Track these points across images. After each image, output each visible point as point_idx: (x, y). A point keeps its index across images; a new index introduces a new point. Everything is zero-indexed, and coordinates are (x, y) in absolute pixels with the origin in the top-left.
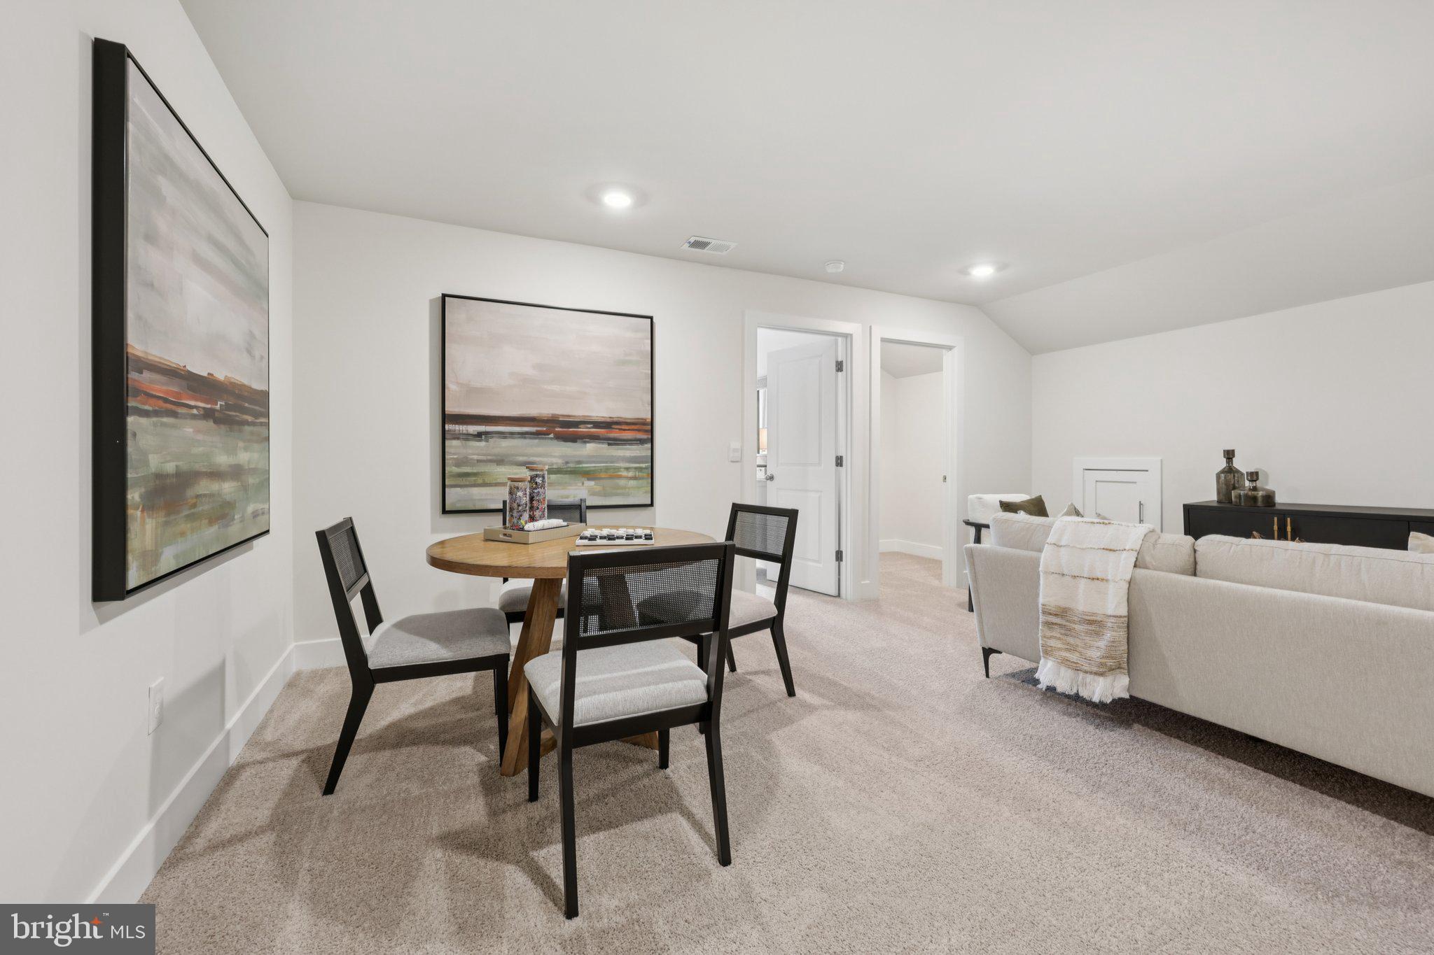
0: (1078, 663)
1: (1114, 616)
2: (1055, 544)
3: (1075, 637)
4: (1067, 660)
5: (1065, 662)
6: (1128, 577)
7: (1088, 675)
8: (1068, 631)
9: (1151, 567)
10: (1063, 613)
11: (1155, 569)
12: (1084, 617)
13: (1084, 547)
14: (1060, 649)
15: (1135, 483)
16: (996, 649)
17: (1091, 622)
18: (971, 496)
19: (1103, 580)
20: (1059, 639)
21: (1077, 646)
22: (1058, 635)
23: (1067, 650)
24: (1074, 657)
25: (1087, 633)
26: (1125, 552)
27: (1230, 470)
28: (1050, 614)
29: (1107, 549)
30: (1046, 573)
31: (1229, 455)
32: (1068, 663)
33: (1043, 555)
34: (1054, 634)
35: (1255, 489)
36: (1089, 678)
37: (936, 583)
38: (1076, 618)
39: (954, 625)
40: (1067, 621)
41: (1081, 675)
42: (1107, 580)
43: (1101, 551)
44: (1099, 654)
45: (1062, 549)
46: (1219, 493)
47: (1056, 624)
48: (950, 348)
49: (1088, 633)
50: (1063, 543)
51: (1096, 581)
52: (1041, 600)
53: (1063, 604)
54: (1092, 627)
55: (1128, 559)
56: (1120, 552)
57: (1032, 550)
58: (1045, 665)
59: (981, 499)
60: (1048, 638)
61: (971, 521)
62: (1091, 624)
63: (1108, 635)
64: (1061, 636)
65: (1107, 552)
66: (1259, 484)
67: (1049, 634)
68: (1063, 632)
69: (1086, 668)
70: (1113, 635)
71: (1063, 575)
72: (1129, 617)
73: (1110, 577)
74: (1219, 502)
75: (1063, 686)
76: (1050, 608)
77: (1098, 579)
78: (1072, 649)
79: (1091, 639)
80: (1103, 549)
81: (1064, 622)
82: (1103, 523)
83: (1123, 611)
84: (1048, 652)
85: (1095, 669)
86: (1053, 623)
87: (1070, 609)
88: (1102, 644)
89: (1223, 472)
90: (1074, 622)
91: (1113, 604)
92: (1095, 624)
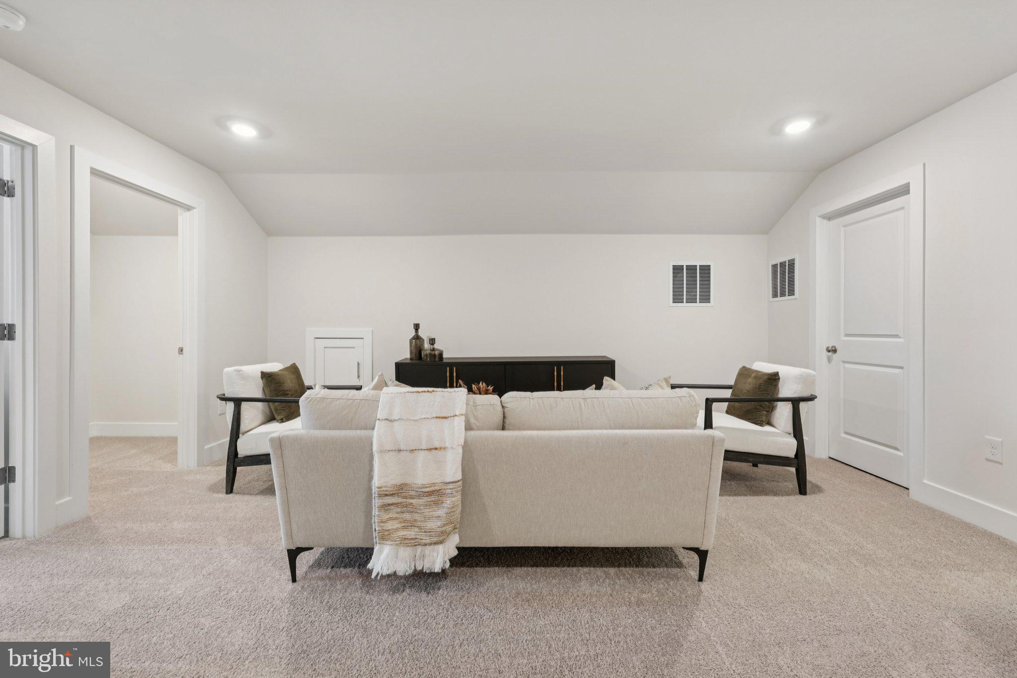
0: (416, 538)
1: (452, 482)
2: (387, 419)
3: (412, 512)
4: (405, 539)
5: (405, 542)
6: (462, 442)
7: (427, 547)
8: (406, 507)
9: (475, 427)
10: (400, 490)
11: (478, 429)
12: (423, 490)
13: (418, 418)
14: (397, 530)
15: (354, 347)
16: (308, 546)
17: (430, 494)
18: (226, 370)
19: (441, 448)
20: (396, 519)
21: (415, 521)
22: (395, 515)
23: (405, 528)
24: (411, 533)
25: (426, 505)
26: (455, 418)
27: (417, 338)
28: (386, 495)
29: (439, 418)
30: (382, 452)
31: (417, 327)
32: (407, 541)
33: (375, 433)
34: (391, 515)
35: (434, 350)
36: (428, 549)
37: (167, 467)
38: (413, 493)
39: (218, 519)
40: (405, 497)
41: (419, 549)
42: (445, 448)
43: (435, 420)
44: (439, 524)
45: (396, 424)
46: (411, 353)
47: (392, 504)
48: (189, 208)
49: (428, 505)
50: (395, 417)
51: (433, 451)
52: (376, 482)
53: (398, 481)
54: (432, 498)
55: (459, 424)
56: (452, 418)
57: (357, 429)
58: (381, 551)
59: (240, 371)
60: (384, 522)
61: (227, 395)
62: (430, 495)
63: (448, 502)
64: (398, 515)
65: (440, 419)
66: (436, 346)
67: (385, 517)
68: (399, 510)
69: (423, 541)
70: (452, 501)
71: (400, 451)
72: (464, 480)
73: (447, 445)
74: (411, 359)
75: (403, 568)
76: (385, 489)
77: (436, 449)
78: (410, 525)
79: (430, 510)
80: (436, 417)
81: (400, 500)
82: (428, 392)
83: (459, 476)
84: (385, 537)
85: (435, 539)
86: (389, 505)
87: (406, 484)
88: (441, 512)
89: (413, 338)
90: (412, 497)
91: (452, 471)
92: (435, 494)
